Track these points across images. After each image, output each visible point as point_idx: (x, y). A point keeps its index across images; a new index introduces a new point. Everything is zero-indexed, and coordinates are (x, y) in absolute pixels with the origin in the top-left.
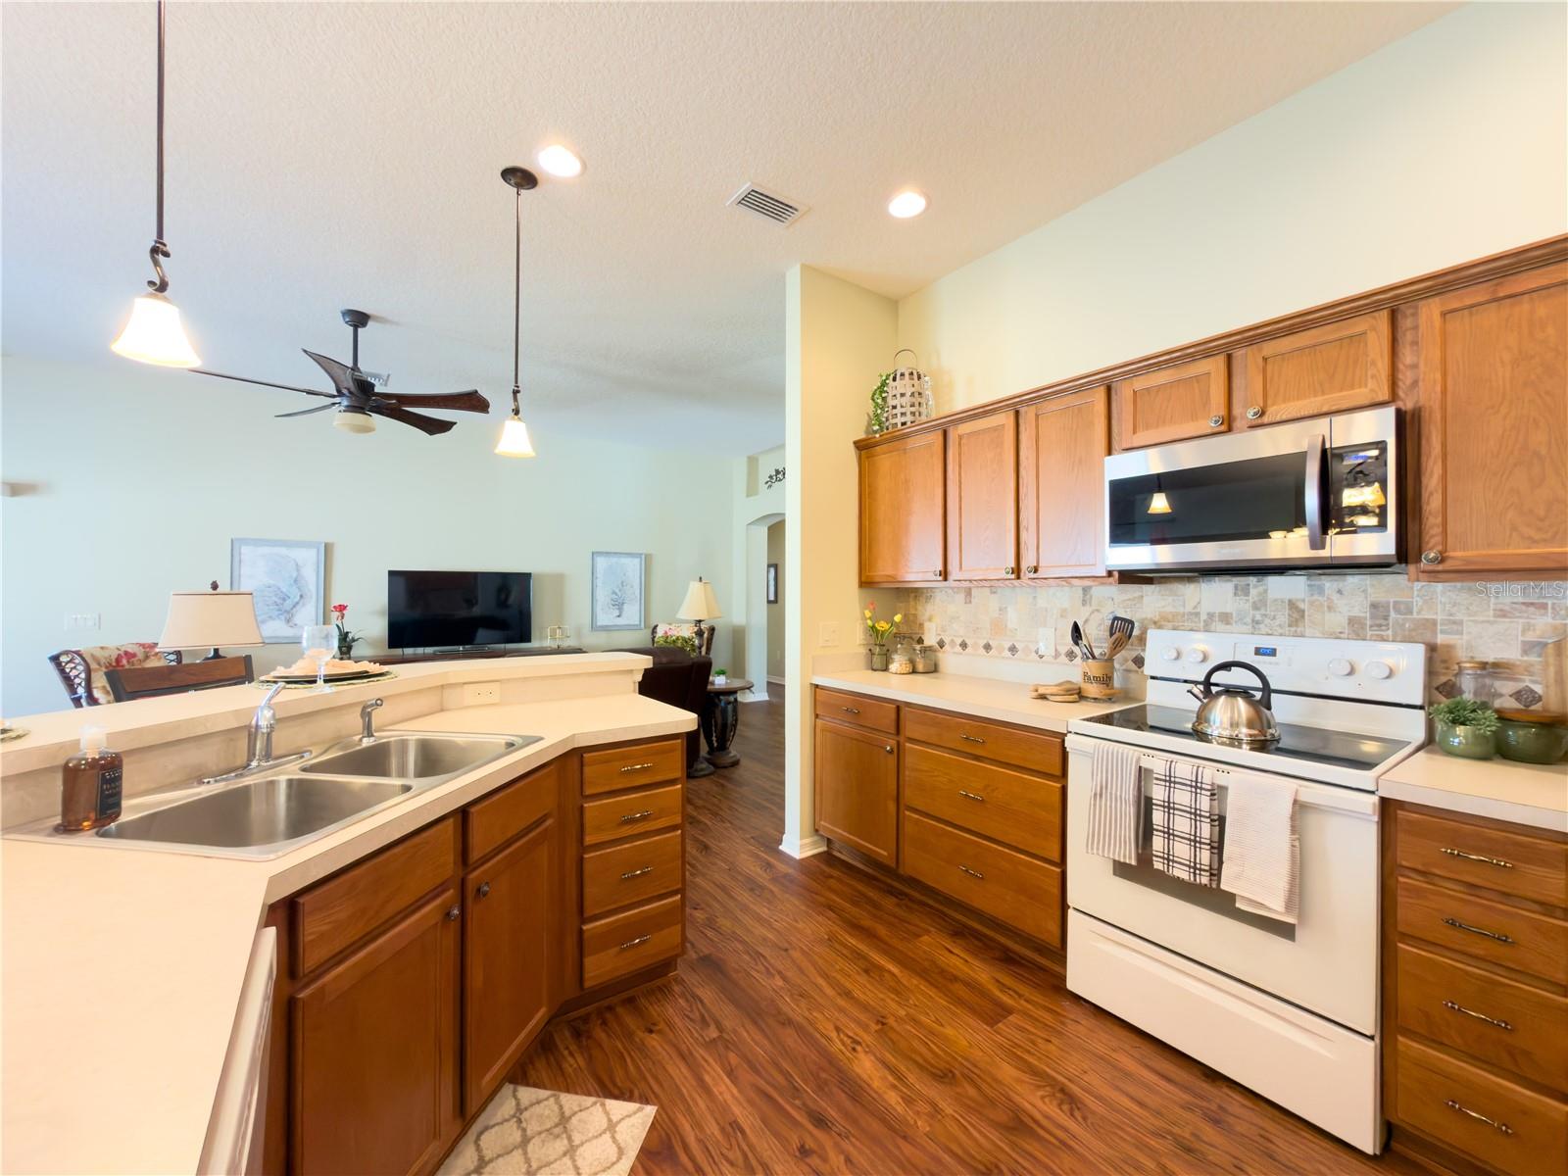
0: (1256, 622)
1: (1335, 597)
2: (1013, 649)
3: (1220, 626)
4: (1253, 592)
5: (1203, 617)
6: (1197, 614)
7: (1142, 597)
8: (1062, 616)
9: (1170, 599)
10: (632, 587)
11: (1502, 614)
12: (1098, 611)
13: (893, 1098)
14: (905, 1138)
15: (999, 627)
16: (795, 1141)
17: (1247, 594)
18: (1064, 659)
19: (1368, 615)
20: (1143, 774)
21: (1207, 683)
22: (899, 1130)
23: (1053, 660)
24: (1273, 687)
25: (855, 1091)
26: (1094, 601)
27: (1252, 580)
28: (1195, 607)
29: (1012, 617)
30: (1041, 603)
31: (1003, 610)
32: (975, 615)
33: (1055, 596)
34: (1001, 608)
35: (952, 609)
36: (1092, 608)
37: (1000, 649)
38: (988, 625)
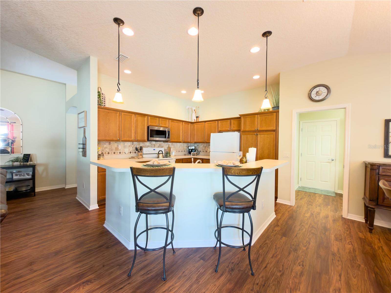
0: (151, 147)
2: (120, 153)
3: (148, 147)
4: (151, 143)
8: (129, 147)
9: (143, 144)
11: (166, 145)
15: (117, 149)
21: (158, 153)
26: (134, 144)
29: (120, 147)
30: (125, 145)
31: (118, 146)
32: (111, 147)
33: (128, 143)
34: (117, 146)
35: (105, 146)
36: (134, 145)
37: (117, 153)
38: (115, 149)
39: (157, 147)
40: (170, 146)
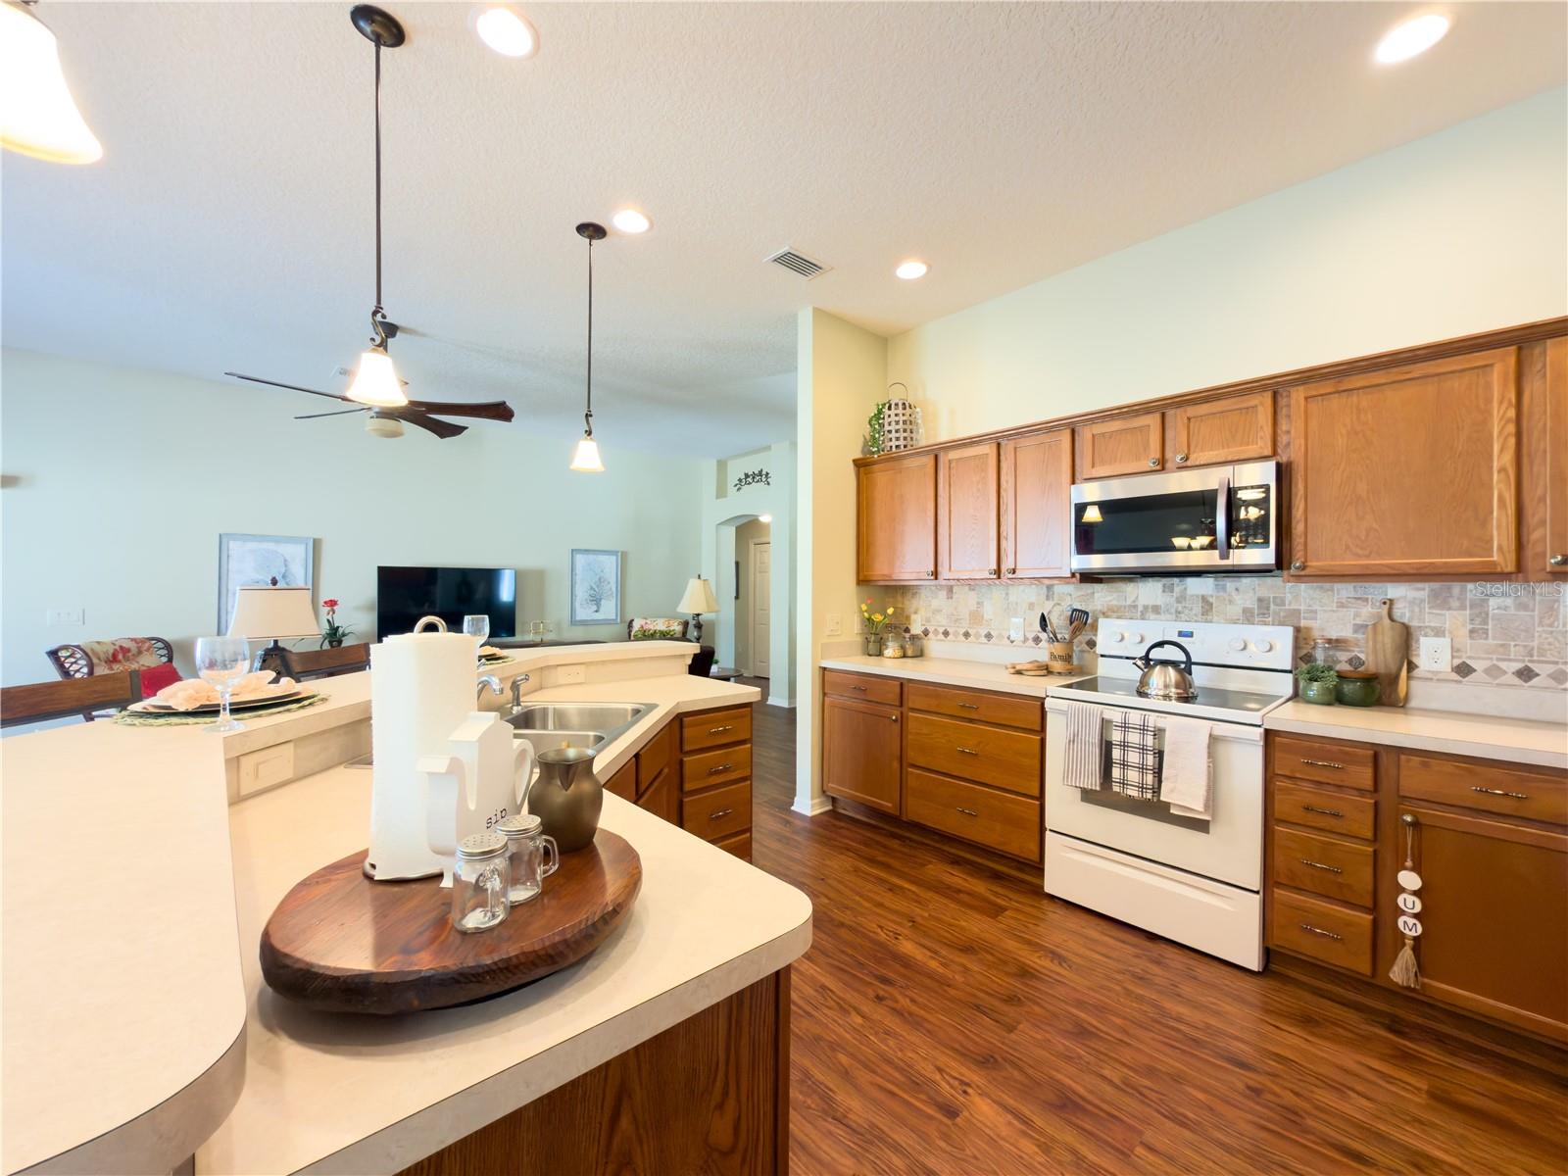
0: (1178, 612)
1: (1234, 593)
2: (989, 636)
3: (1153, 616)
4: (1177, 589)
5: (1140, 608)
6: (1135, 607)
7: (1093, 593)
8: (1029, 609)
9: (1115, 595)
10: (609, 583)
11: (1341, 605)
12: (1059, 604)
13: (933, 964)
14: (949, 986)
15: (976, 617)
16: (871, 994)
17: (1172, 592)
18: (1031, 643)
19: (1256, 607)
20: (1105, 724)
21: (1146, 658)
22: (944, 982)
23: (1021, 644)
24: (1194, 659)
25: (905, 962)
26: (1055, 596)
27: (1176, 580)
28: (1134, 601)
29: (988, 611)
30: (1012, 598)
31: (980, 604)
32: (956, 609)
33: (1023, 591)
34: (978, 603)
35: (935, 603)
36: (1055, 602)
37: (977, 636)
38: (967, 616)
39: (1235, 622)
40: (1403, 613)
